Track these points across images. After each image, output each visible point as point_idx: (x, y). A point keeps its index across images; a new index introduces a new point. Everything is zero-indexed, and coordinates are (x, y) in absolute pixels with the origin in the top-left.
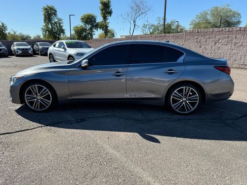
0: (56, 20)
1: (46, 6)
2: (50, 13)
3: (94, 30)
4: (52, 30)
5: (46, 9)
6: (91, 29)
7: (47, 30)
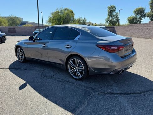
0: (115, 14)
1: (110, 6)
2: (111, 10)
3: (143, 18)
4: (112, 20)
5: (110, 8)
6: (140, 18)
7: (109, 21)
